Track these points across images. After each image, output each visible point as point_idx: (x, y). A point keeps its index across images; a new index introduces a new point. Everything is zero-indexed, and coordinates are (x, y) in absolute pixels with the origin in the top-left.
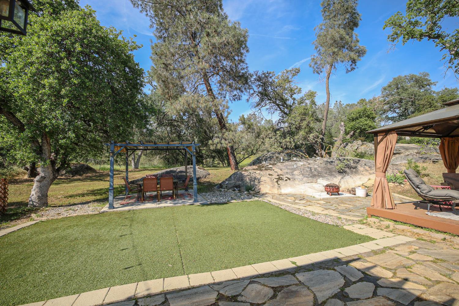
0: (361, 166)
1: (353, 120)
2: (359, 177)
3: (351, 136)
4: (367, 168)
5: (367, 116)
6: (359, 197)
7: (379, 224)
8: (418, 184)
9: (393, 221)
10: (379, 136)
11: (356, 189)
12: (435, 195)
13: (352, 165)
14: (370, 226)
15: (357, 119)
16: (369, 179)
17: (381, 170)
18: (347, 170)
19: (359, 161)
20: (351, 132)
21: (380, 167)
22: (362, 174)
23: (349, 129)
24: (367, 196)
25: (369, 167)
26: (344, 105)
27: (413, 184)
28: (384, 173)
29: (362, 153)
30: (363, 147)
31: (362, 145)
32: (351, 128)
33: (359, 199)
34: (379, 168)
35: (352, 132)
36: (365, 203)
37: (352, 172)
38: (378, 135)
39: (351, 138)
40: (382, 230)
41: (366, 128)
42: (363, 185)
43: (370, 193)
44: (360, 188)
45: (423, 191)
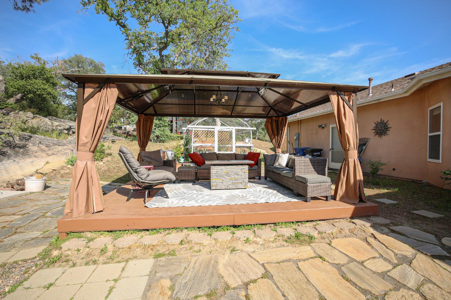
0: (34, 145)
1: (22, 78)
2: (29, 160)
3: (18, 101)
4: (43, 147)
5: (45, 79)
6: (31, 193)
7: (87, 249)
8: (137, 166)
9: (107, 233)
10: (89, 87)
11: (26, 181)
12: (154, 179)
13: (17, 142)
14: (71, 263)
15: (28, 77)
16: (47, 163)
17: (88, 149)
18: (7, 150)
19: (31, 137)
20: (16, 95)
21: (87, 143)
22: (35, 156)
23: (15, 90)
24: (45, 189)
25: (46, 146)
26: (4, 64)
27: (131, 167)
28: (91, 153)
29: (33, 128)
30: (34, 121)
31: (33, 118)
32: (18, 89)
33: (32, 197)
34: (84, 145)
35: (20, 95)
36: (44, 202)
37: (17, 154)
38: (86, 85)
39: (16, 103)
40: (95, 262)
41: (43, 95)
42: (37, 172)
43: (50, 182)
44: (34, 178)
45: (142, 177)
